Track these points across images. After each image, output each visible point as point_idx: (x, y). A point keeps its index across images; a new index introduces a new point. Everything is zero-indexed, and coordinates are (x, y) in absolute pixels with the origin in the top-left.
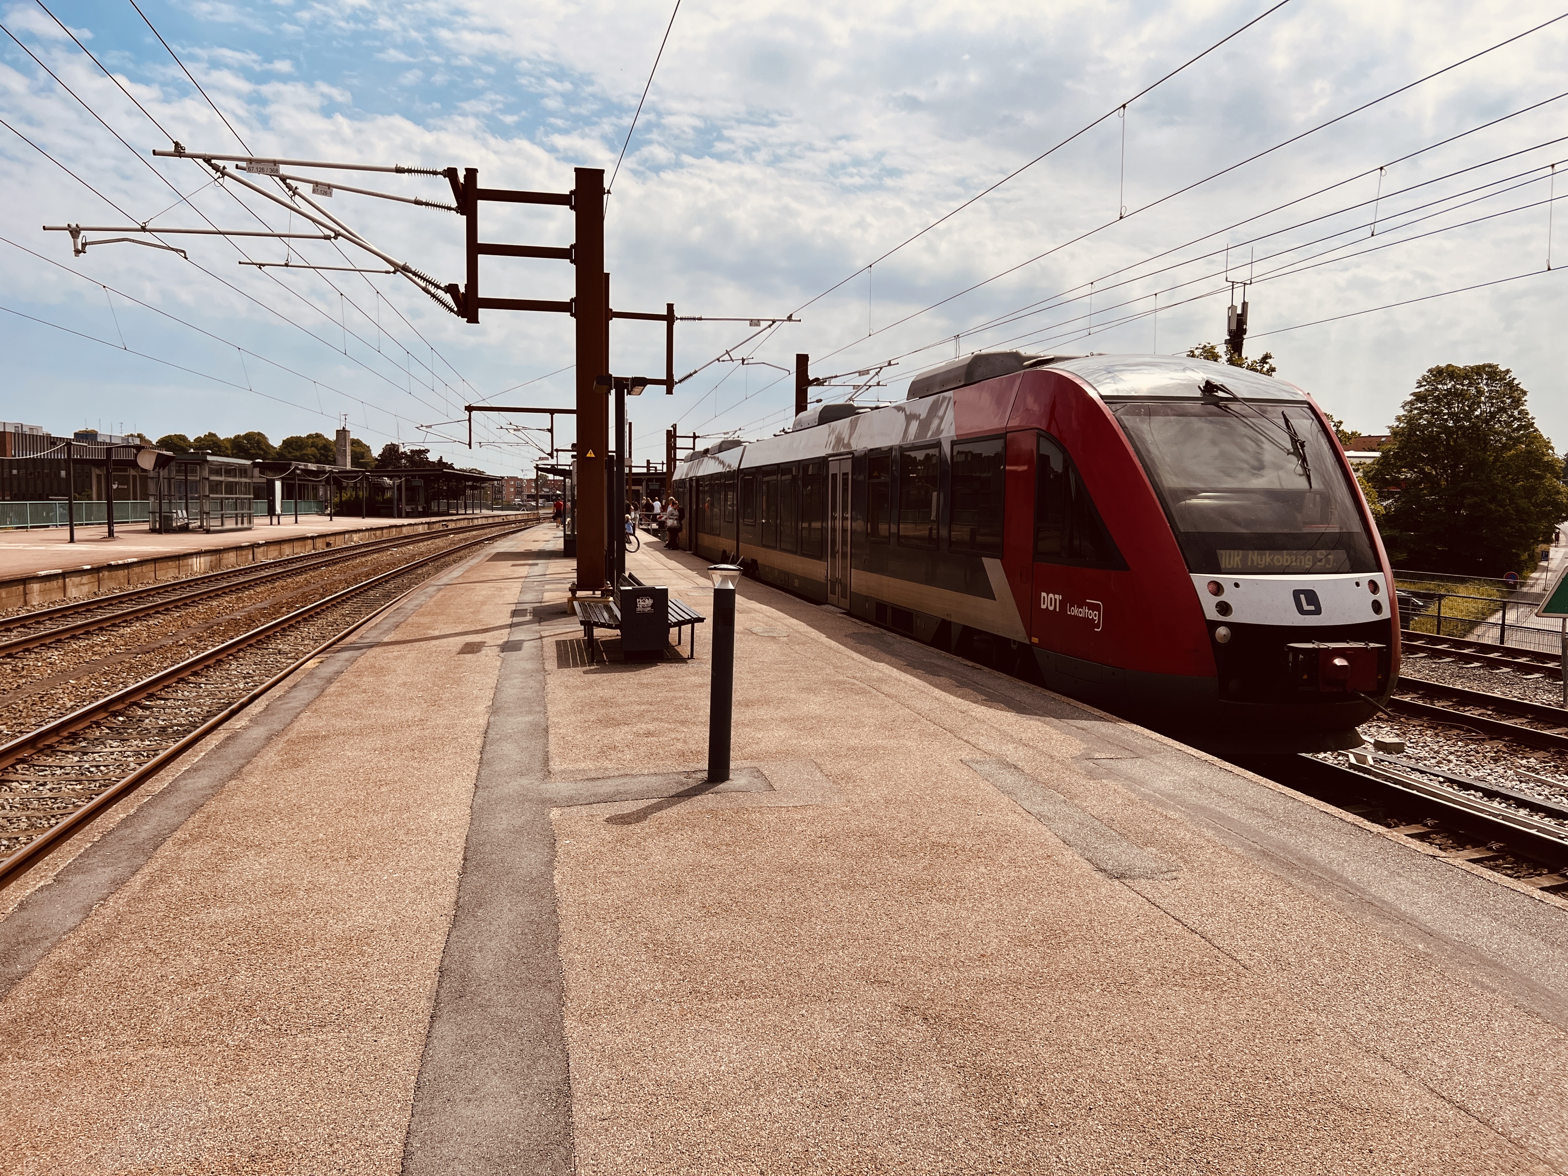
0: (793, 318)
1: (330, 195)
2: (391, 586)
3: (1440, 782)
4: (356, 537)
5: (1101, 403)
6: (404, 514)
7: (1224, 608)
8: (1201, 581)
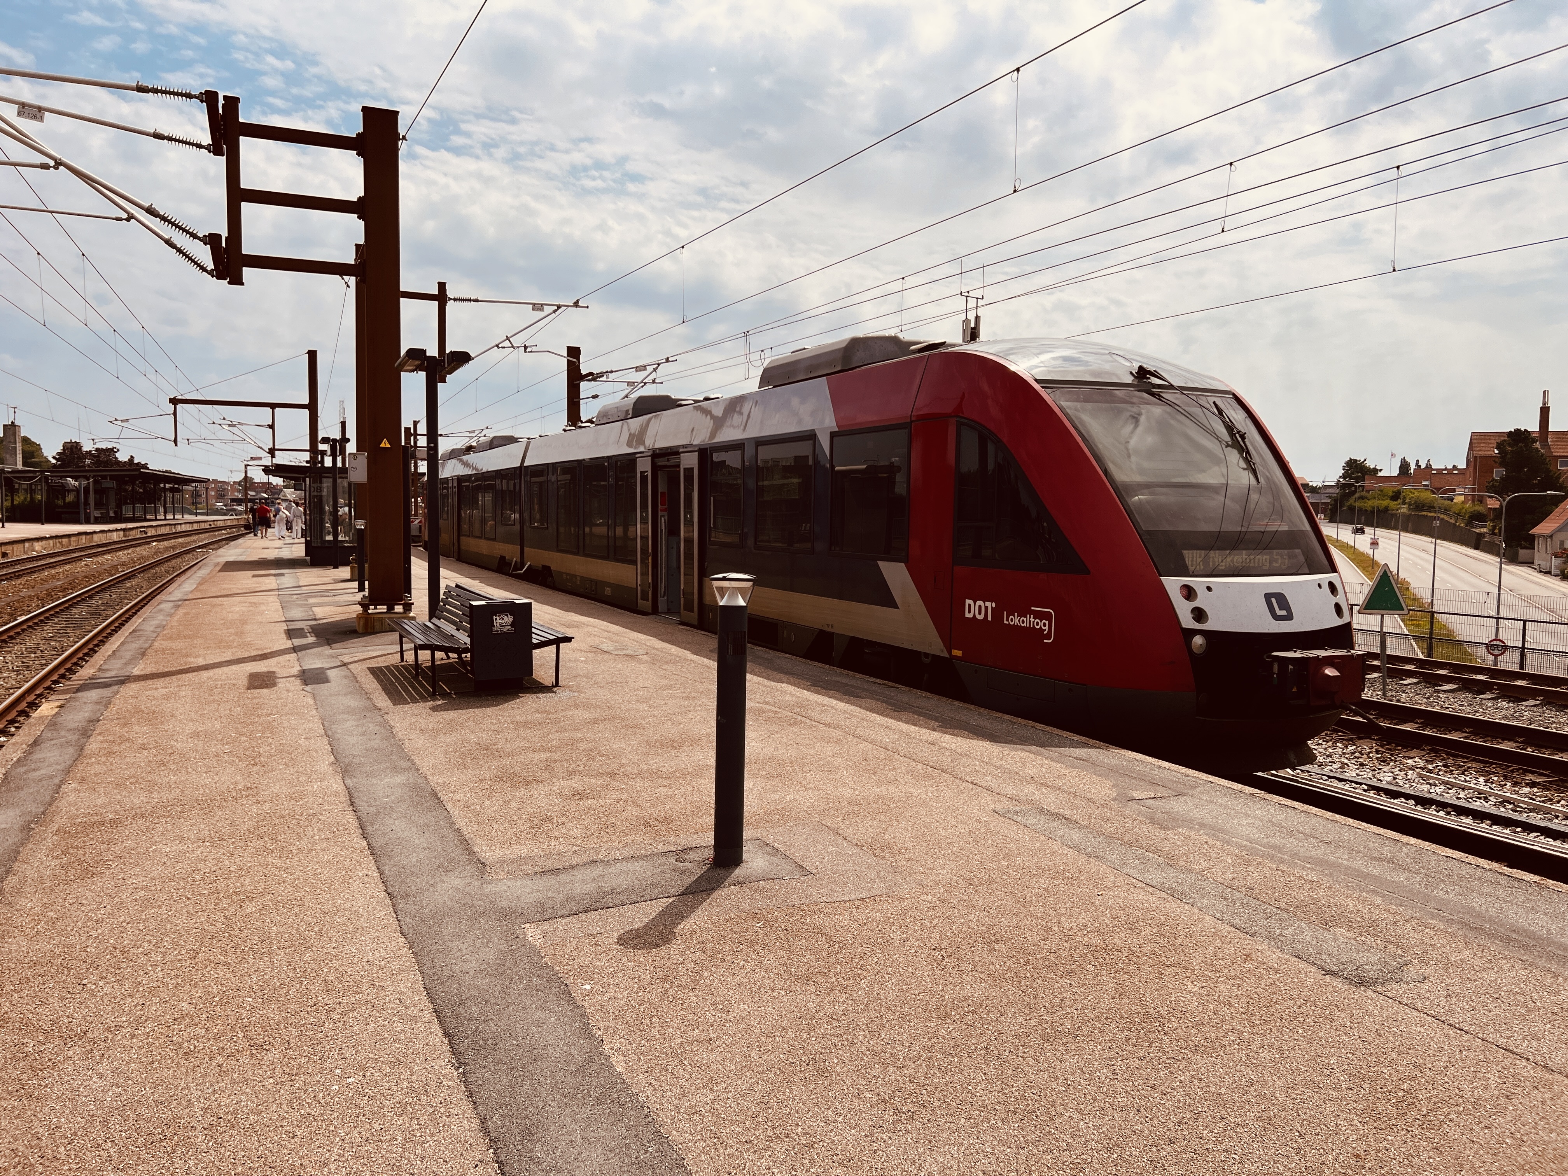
0: (580, 304)
1: (41, 119)
2: (97, 602)
3: (1365, 791)
4: (38, 546)
5: (1037, 386)
6: (92, 519)
7: (1199, 614)
8: (1172, 584)
